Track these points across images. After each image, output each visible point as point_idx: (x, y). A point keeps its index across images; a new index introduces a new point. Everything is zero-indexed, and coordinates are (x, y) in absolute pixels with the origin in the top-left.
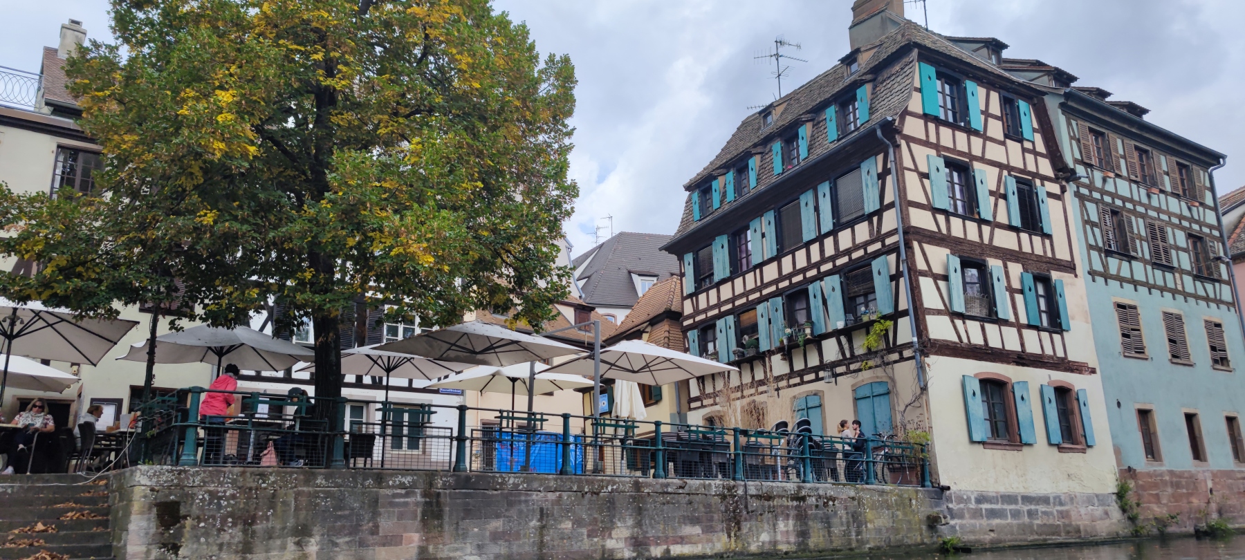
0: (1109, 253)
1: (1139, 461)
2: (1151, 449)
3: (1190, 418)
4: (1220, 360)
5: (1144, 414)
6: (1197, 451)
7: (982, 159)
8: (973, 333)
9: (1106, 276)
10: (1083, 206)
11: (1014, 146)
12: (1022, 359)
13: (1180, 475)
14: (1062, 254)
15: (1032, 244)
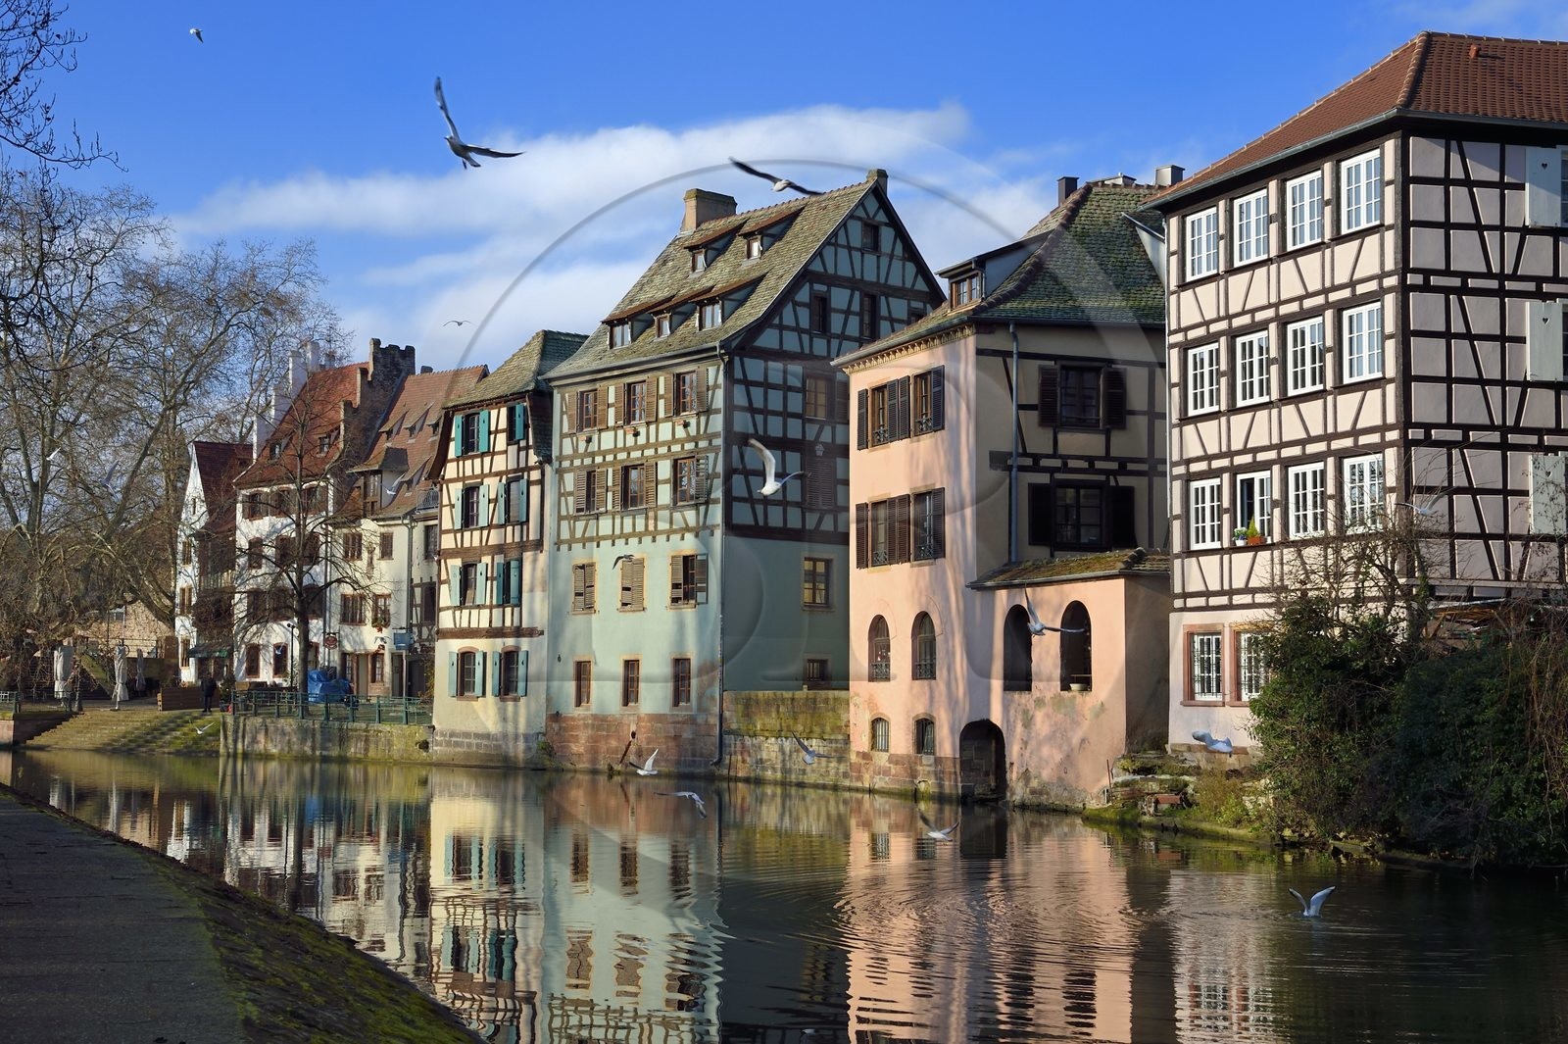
0: (577, 519)
2: (582, 694)
3: (630, 664)
4: (683, 597)
5: (582, 666)
6: (630, 693)
7: (491, 475)
8: (464, 618)
9: (571, 541)
10: (561, 480)
11: (512, 450)
12: (490, 633)
13: (604, 719)
14: (534, 535)
15: (511, 535)
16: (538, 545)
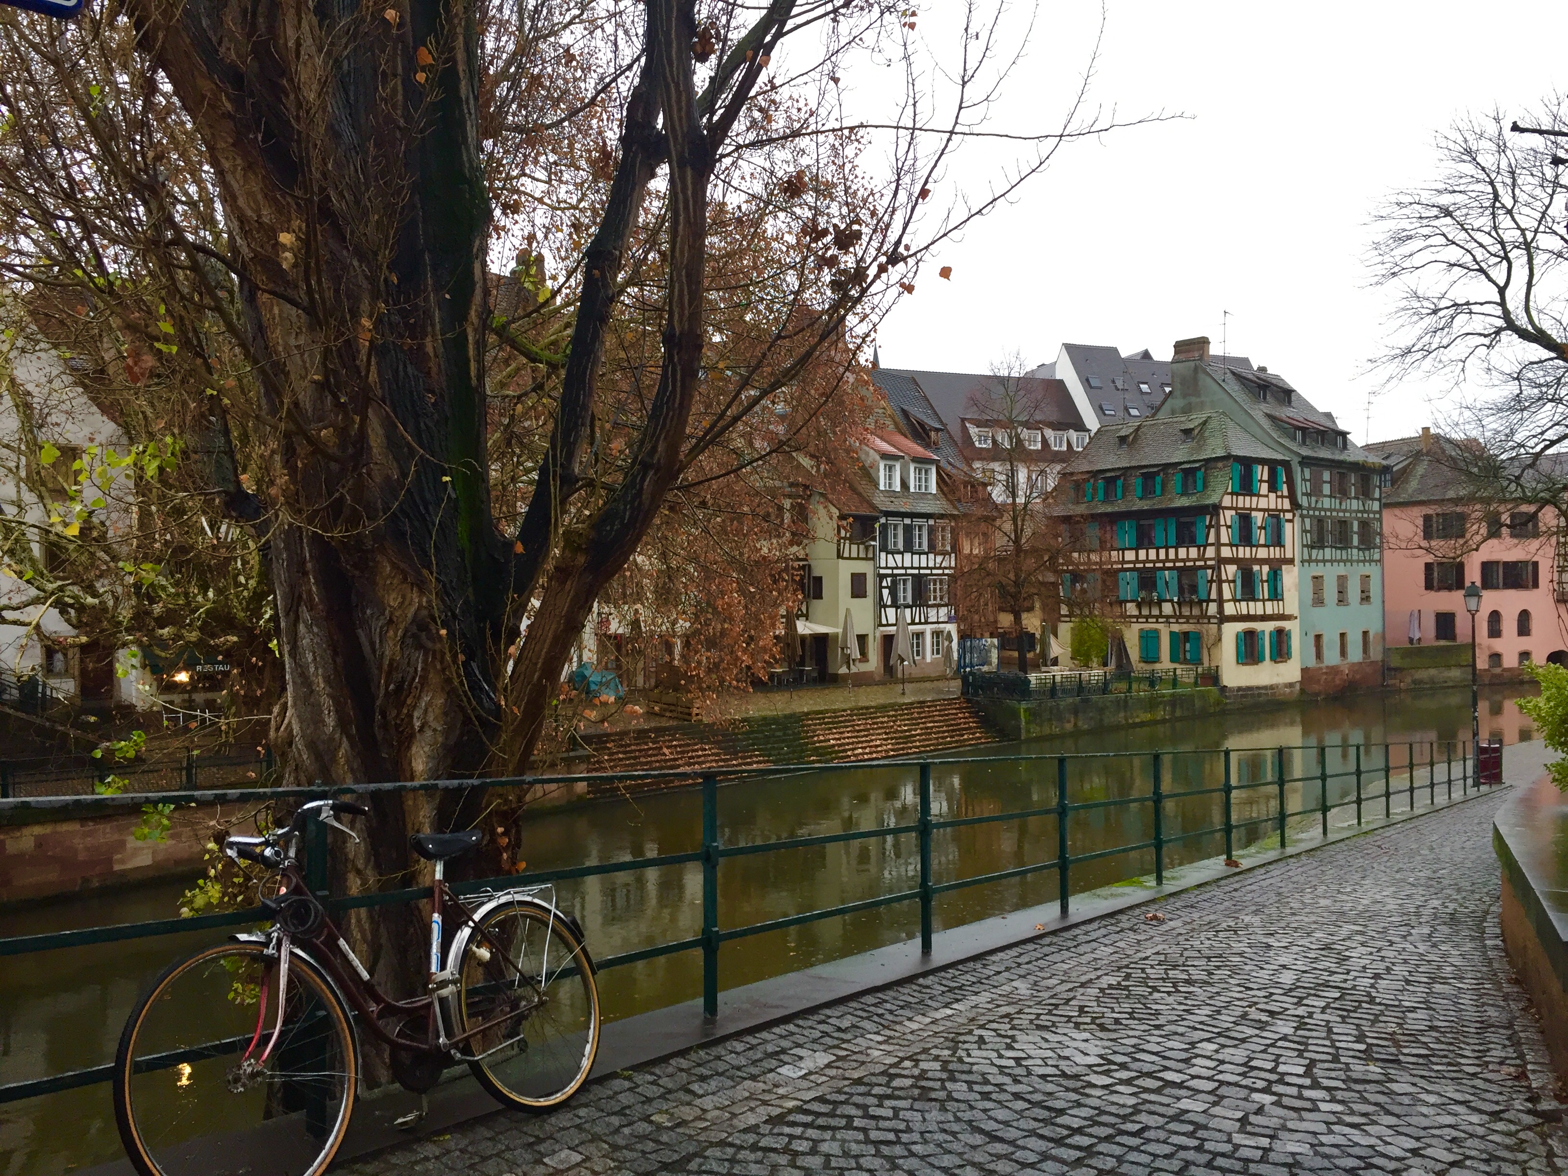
0: (1313, 547)
1: (1312, 663)
2: (1319, 655)
3: (1343, 635)
4: (1366, 598)
5: (1318, 637)
6: (1343, 653)
7: (1257, 510)
8: (1244, 608)
9: (1310, 561)
10: (1303, 521)
11: (1272, 496)
12: (1264, 618)
13: (1332, 668)
14: (1289, 555)
15: (1275, 553)
16: (1291, 561)
